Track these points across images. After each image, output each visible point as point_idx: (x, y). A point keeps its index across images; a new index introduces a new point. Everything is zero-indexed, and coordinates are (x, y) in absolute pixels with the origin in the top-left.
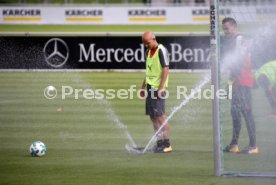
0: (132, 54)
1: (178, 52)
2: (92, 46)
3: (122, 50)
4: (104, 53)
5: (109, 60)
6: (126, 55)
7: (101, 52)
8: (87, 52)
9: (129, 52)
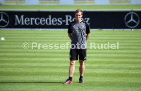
0: (44, 20)
1: (70, 20)
2: (22, 16)
3: (39, 19)
4: (29, 20)
5: (32, 24)
6: (41, 21)
7: (27, 20)
8: (19, 19)
9: (43, 20)
